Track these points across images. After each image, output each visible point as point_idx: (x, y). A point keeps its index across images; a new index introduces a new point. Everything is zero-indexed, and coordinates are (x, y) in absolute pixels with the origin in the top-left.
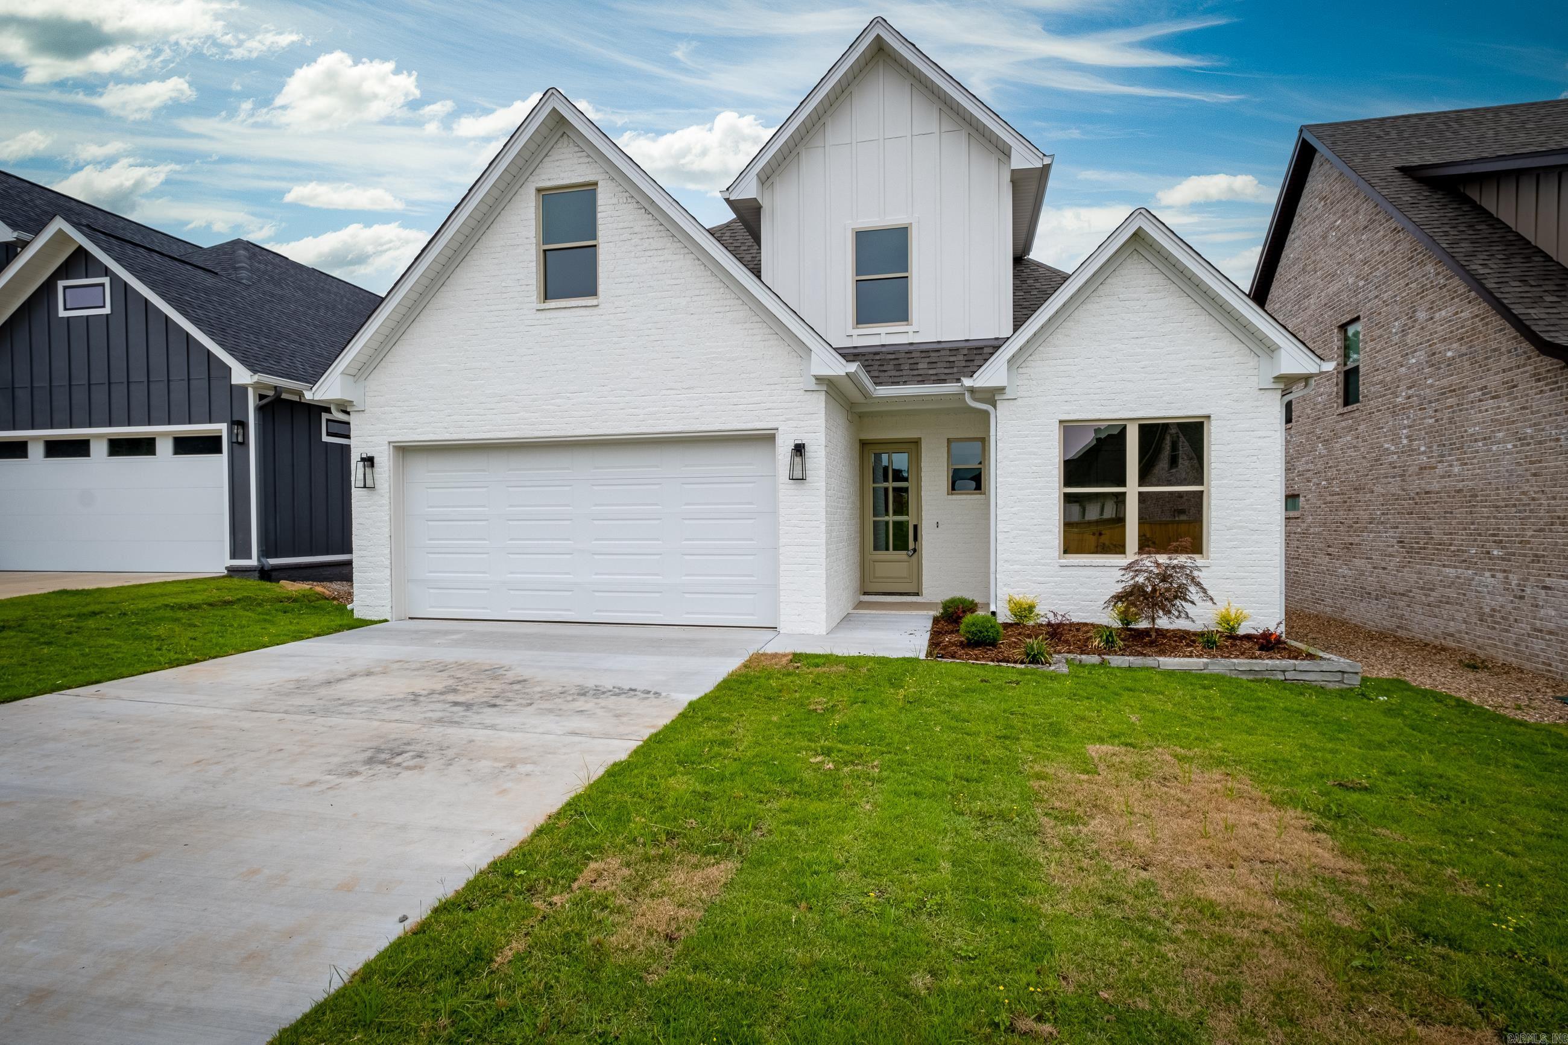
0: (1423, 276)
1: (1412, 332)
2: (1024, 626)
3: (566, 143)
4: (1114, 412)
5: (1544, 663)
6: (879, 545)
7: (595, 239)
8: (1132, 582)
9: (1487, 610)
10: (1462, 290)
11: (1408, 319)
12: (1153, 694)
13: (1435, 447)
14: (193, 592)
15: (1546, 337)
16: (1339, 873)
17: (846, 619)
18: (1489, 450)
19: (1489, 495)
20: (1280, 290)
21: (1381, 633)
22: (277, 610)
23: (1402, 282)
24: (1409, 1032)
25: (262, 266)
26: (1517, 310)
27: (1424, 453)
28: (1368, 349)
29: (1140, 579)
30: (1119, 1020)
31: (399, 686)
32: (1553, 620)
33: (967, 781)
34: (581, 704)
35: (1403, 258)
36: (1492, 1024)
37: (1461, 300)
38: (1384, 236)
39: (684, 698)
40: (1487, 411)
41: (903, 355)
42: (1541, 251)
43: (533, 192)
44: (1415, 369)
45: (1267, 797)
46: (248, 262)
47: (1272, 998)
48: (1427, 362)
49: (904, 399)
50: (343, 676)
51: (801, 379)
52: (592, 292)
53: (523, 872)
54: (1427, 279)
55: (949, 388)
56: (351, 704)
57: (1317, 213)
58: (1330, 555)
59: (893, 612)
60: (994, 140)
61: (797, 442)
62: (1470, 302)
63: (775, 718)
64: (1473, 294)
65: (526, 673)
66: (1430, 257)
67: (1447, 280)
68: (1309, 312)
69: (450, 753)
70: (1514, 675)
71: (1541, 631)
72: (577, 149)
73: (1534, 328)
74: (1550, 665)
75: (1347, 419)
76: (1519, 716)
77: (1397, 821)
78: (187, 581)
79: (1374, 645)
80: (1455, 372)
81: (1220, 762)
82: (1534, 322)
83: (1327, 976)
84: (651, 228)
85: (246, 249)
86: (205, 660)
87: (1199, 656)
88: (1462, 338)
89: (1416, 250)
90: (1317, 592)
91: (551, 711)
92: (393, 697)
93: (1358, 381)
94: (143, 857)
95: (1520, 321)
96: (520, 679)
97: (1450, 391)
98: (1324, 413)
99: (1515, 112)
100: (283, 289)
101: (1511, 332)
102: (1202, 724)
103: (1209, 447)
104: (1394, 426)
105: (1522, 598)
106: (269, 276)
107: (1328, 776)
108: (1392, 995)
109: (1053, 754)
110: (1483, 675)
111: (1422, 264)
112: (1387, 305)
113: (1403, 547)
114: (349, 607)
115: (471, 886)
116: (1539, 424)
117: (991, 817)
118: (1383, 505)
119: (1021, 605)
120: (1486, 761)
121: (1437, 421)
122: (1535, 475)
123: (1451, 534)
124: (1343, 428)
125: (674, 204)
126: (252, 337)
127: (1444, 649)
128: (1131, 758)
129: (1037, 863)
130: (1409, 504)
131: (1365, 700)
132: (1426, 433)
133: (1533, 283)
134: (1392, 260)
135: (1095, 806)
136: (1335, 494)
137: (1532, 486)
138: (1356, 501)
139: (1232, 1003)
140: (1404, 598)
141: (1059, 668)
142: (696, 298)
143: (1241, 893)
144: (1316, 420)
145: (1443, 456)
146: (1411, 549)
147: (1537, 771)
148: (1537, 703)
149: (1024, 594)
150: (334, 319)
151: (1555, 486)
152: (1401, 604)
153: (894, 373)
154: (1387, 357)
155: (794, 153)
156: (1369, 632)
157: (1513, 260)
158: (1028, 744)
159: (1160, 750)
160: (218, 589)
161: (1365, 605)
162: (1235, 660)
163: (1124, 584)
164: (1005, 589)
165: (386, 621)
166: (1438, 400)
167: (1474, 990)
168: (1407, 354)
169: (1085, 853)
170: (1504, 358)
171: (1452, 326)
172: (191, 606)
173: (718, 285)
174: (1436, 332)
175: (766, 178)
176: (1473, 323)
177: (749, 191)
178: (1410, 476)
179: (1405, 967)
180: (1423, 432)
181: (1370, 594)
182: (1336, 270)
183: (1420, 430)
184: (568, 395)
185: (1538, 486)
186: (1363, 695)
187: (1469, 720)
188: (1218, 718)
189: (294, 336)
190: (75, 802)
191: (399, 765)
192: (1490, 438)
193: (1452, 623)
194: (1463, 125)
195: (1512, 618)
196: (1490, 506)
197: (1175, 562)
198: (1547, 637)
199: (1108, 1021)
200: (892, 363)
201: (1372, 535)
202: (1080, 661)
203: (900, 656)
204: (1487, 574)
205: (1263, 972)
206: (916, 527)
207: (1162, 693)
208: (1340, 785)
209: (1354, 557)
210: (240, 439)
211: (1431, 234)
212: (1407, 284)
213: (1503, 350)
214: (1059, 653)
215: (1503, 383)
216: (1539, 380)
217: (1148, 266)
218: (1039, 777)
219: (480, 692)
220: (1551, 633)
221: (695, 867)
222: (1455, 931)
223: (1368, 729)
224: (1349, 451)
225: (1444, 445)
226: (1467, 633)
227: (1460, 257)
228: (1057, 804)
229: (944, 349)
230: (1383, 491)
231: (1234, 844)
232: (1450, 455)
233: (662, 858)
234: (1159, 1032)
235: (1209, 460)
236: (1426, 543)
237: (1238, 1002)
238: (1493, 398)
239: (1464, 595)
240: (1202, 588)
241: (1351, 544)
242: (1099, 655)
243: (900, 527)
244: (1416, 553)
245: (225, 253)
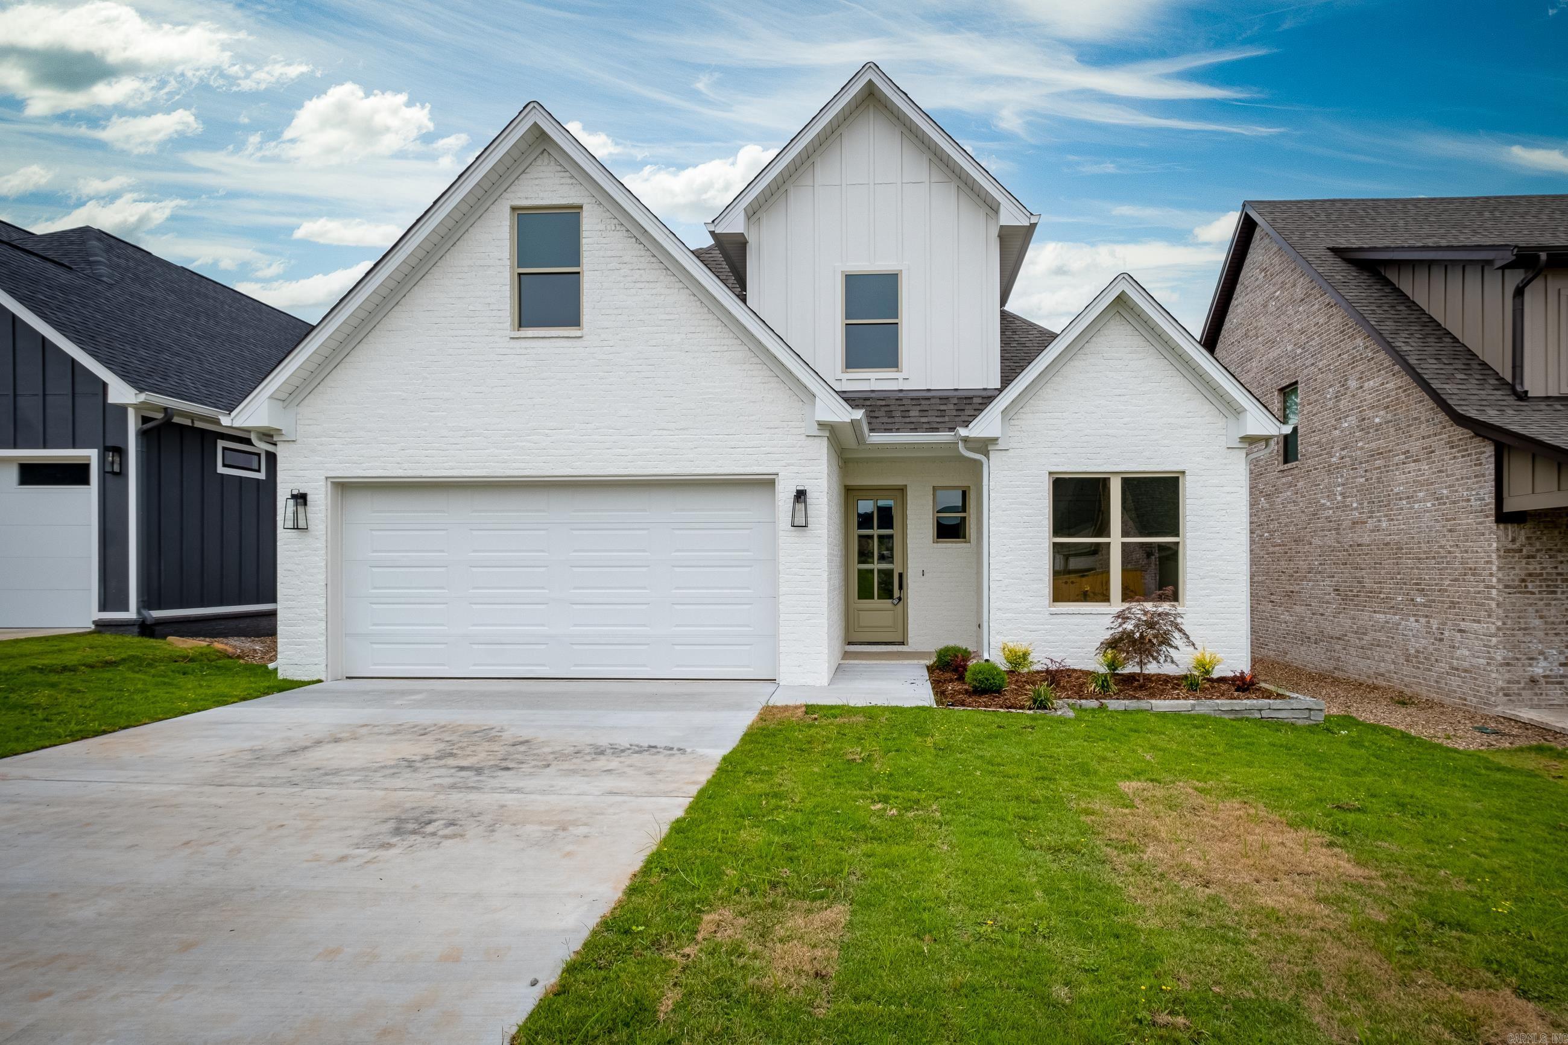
0: (1354, 349)
1: (1345, 399)
2: (1019, 673)
3: (546, 161)
4: (1099, 465)
5: (1460, 698)
6: (865, 592)
7: (579, 266)
8: (1120, 629)
9: (1412, 651)
10: (1387, 363)
11: (1341, 386)
12: (1155, 735)
13: (1365, 504)
14: (60, 651)
15: (1458, 409)
16: (1361, 879)
17: (839, 669)
18: (1412, 508)
19: (1412, 548)
20: (1224, 352)
21: (1320, 675)
22: (173, 671)
23: (1336, 353)
24: (1452, 996)
25: (122, 262)
26: (1435, 385)
27: (1356, 509)
28: (1305, 412)
29: (1129, 626)
30: (1235, 1008)
31: (385, 752)
32: (1467, 660)
33: (1025, 819)
34: (602, 762)
35: (1336, 331)
36: (1508, 985)
37: (1387, 373)
38: (1319, 310)
39: (717, 754)
40: (1409, 472)
41: (893, 402)
42: (1450, 333)
43: (508, 210)
44: (1348, 433)
45: (1284, 819)
46: (104, 255)
47: (1346, 981)
48: (1358, 426)
49: (894, 447)
50: (308, 744)
51: (803, 424)
52: (574, 320)
53: (641, 928)
54: (1357, 351)
55: (943, 437)
56: (336, 772)
57: (1257, 283)
58: (1273, 602)
59: (883, 662)
60: (983, 194)
61: (799, 488)
62: (1394, 375)
63: (816, 770)
64: (1397, 367)
65: (525, 734)
66: (1359, 332)
67: (1374, 353)
68: (1252, 374)
69: (487, 819)
70: (1437, 709)
71: (1457, 669)
72: (559, 168)
73: (1450, 402)
74: (1465, 700)
75: (1287, 476)
76: (1450, 744)
77: (1390, 835)
78: (47, 639)
79: (1317, 686)
80: (1382, 437)
81: (1234, 793)
82: (1449, 396)
83: (1381, 960)
84: (642, 259)
85: (99, 240)
86: (114, 731)
87: (1185, 698)
88: (1388, 407)
89: (1347, 324)
90: (1261, 637)
91: (574, 772)
92: (382, 764)
93: (1297, 441)
94: (186, 947)
95: (1438, 395)
96: (521, 739)
97: (1378, 454)
98: (1266, 470)
99: (1419, 205)
100: (152, 291)
101: (1431, 404)
102: (1207, 759)
103: (1184, 501)
104: (1329, 483)
105: (1441, 640)
106: (134, 274)
107: (1325, 800)
108: (1433, 970)
109: (1092, 792)
110: (1412, 710)
111: (1352, 337)
112: (1322, 373)
113: (1339, 595)
114: (271, 666)
115: (589, 946)
116: (1453, 486)
117: (1060, 850)
118: (1320, 556)
119: (1016, 652)
120: (1442, 782)
121: (1367, 480)
122: (1450, 531)
123: (1380, 583)
124: (1284, 484)
125: (671, 236)
126: (128, 348)
127: (1376, 688)
128: (1160, 793)
129: (1117, 887)
130: (1343, 555)
131: (1330, 734)
132: (1358, 491)
133: (1446, 362)
134: (1326, 332)
135: (1145, 836)
136: (1277, 546)
137: (1448, 541)
138: (1296, 552)
139: (1317, 988)
140: (1340, 642)
141: (1065, 712)
142: (691, 335)
143: (1292, 900)
144: (1258, 475)
145: (1373, 512)
146: (1346, 597)
147: (1482, 790)
148: (1460, 733)
149: (1018, 641)
150: (218, 329)
151: (1467, 541)
152: (1338, 647)
153: (886, 420)
154: (1322, 420)
155: (782, 190)
156: (1310, 673)
157: (1429, 340)
158: (1066, 784)
159: (1181, 784)
160: (91, 648)
161: (1305, 648)
162: (1218, 701)
163: (1112, 631)
164: (998, 637)
165: (320, 681)
166: (1368, 461)
167: (1488, 961)
168: (1340, 418)
169: (1153, 876)
170: (1423, 426)
171: (1379, 395)
172: (65, 669)
173: (716, 322)
174: (1365, 400)
175: (753, 213)
176: (1397, 394)
177: (735, 225)
178: (1344, 529)
179: (1435, 949)
180: (1355, 490)
181: (1309, 638)
182: (1276, 337)
183: (1352, 488)
184: (547, 431)
185: (1453, 541)
186: (1328, 730)
187: (1415, 749)
188: (1219, 754)
189: (176, 348)
190: (54, 895)
191: (434, 834)
192: (1412, 496)
193: (1382, 664)
194: (1379, 213)
195: (1433, 659)
196: (1413, 559)
197: (1160, 610)
198: (1463, 675)
199: (1227, 1010)
200: (883, 409)
201: (1311, 584)
202: (1081, 706)
203: (913, 705)
204: (1412, 619)
205: (1333, 961)
206: (901, 575)
207: (1164, 734)
208: (1338, 807)
209: (1295, 604)
210: (116, 468)
211: (1362, 312)
212: (1340, 355)
213: (1423, 419)
214: (1060, 698)
215: (1423, 449)
216: (1452, 447)
217: (1129, 327)
218: (1087, 812)
219: (483, 755)
220: (1465, 671)
221: (809, 911)
222: (1462, 919)
223: (1342, 759)
224: (1289, 505)
225: (1373, 502)
226: (1395, 673)
227: (1386, 334)
228: (1113, 836)
229: (933, 397)
230: (1320, 543)
231: (1272, 861)
232: (1379, 511)
233: (773, 905)
234: (1270, 1014)
235: (1184, 513)
236: (1359, 591)
237: (1320, 986)
238: (1415, 461)
239: (1393, 638)
240: (1185, 634)
241: (1292, 592)
242: (1097, 699)
243: (886, 576)
244: (1350, 600)
245: (71, 243)
